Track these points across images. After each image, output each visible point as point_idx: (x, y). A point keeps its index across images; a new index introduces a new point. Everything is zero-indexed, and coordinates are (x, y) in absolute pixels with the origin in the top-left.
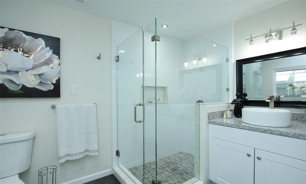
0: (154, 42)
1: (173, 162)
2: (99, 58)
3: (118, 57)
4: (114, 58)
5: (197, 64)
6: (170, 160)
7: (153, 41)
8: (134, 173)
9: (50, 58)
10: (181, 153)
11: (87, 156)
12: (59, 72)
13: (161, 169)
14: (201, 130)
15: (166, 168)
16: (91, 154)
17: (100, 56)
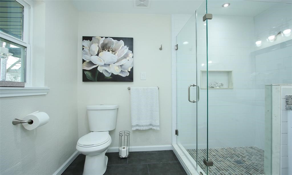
0: (206, 21)
1: (238, 154)
2: (161, 49)
3: (177, 46)
4: (174, 47)
6: (235, 152)
7: (204, 21)
9: (127, 53)
11: (151, 129)
12: (133, 63)
13: (223, 157)
15: (229, 158)
16: (154, 128)
17: (161, 47)
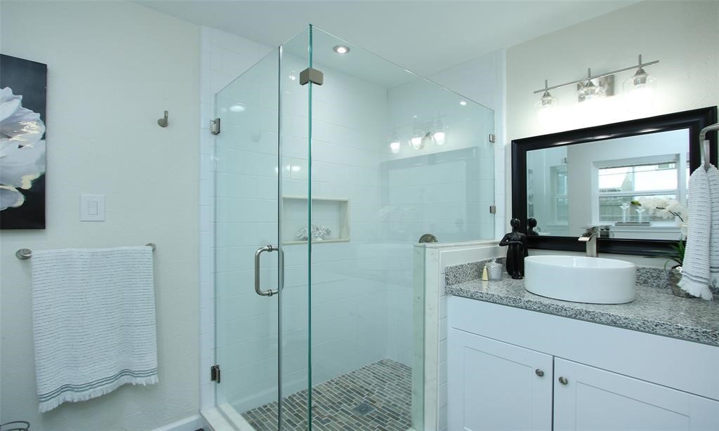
0: (307, 85)
1: (361, 387)
2: (164, 123)
3: (218, 122)
4: (206, 124)
5: (422, 147)
6: (355, 383)
7: (303, 82)
8: (258, 422)
9: (12, 117)
10: (381, 363)
11: (127, 385)
12: (44, 159)
13: (332, 407)
14: (427, 310)
15: (344, 406)
16: (140, 380)
17: (166, 117)
